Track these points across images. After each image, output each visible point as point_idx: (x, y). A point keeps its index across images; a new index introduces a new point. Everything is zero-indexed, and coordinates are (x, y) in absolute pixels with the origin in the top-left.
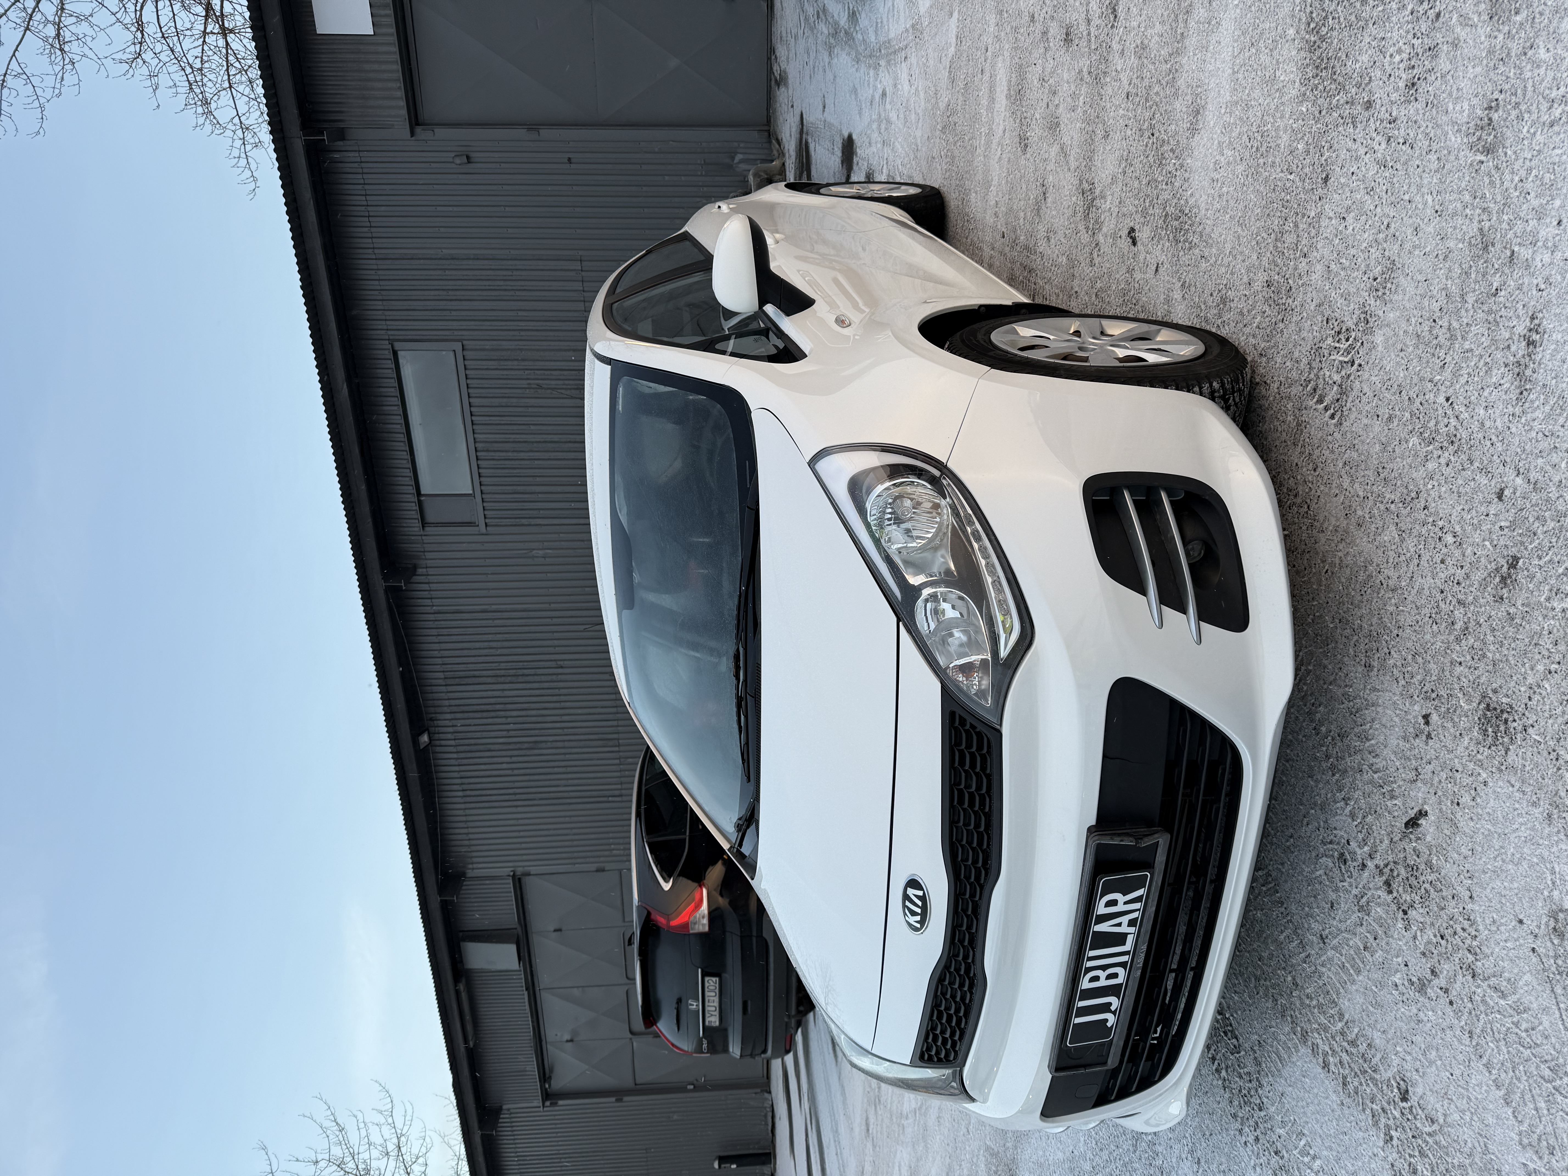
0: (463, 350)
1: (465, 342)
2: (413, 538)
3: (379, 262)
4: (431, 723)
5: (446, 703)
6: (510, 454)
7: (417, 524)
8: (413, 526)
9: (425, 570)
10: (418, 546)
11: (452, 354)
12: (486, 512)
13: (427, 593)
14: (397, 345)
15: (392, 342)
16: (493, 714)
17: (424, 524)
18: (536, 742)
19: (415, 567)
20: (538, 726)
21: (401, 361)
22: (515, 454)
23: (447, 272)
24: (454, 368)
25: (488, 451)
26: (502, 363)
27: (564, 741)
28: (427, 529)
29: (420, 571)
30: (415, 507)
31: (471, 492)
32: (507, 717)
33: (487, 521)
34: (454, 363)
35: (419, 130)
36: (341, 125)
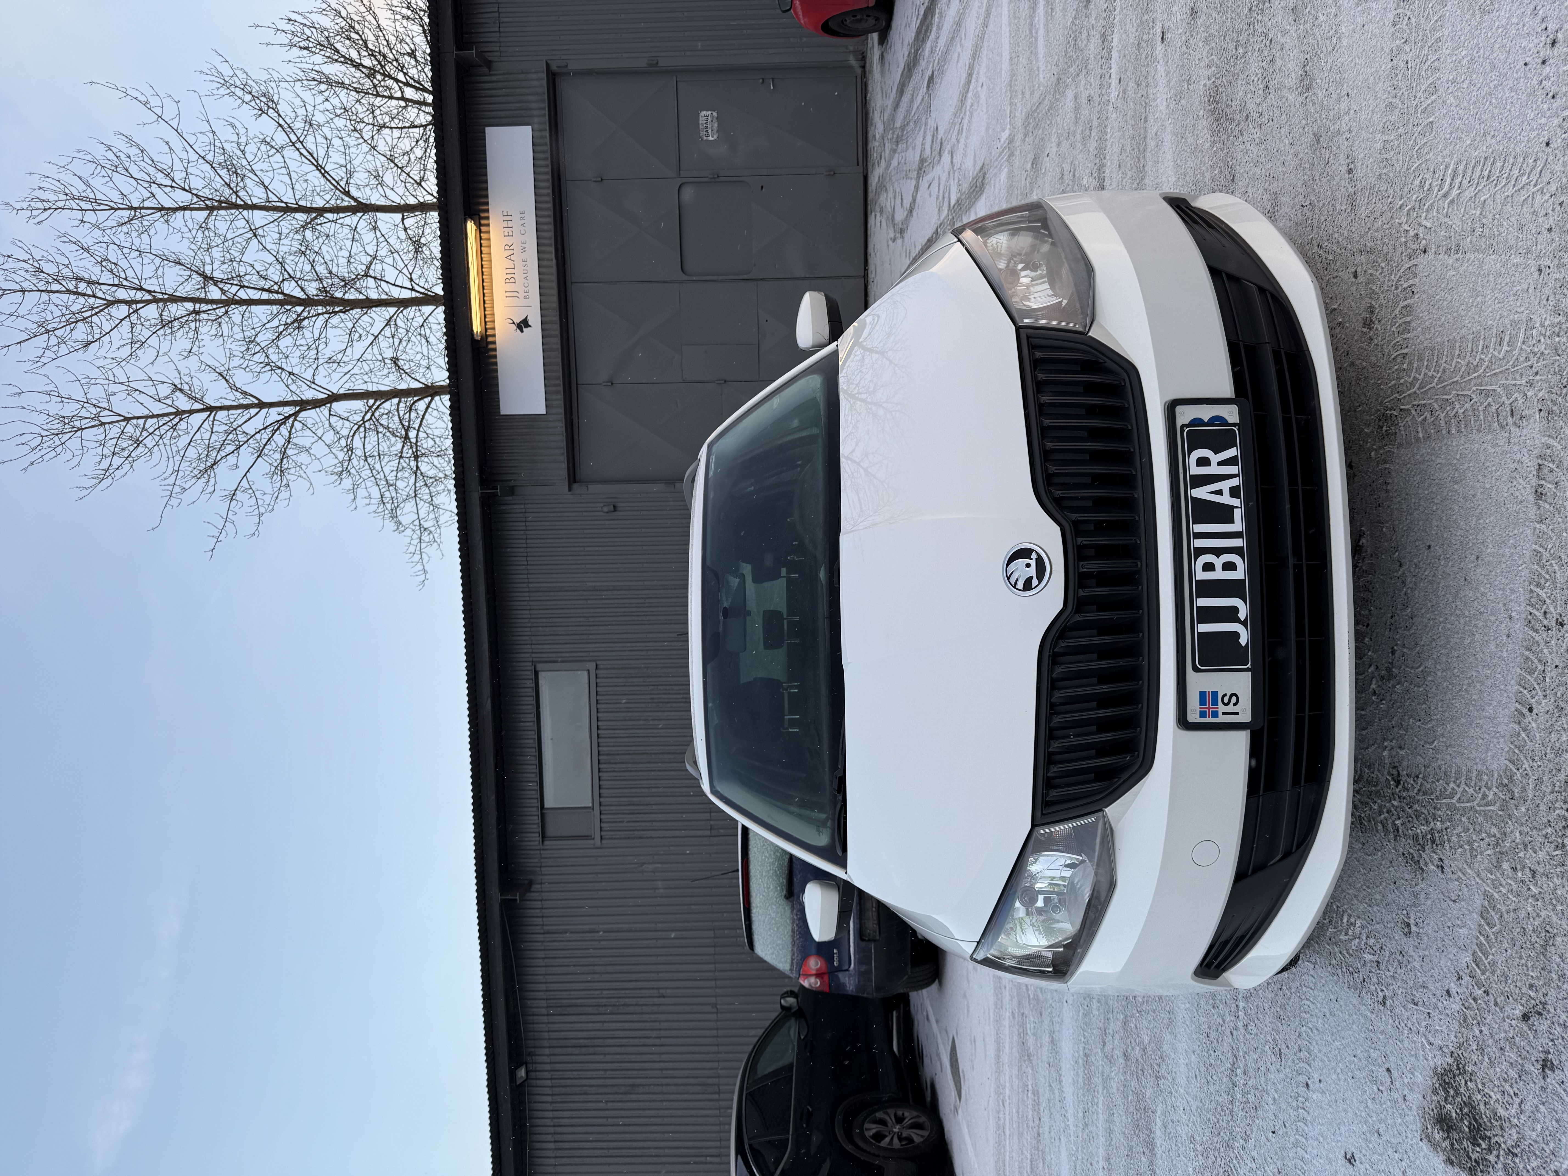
0: (596, 668)
1: (598, 663)
2: (532, 852)
3: (531, 594)
4: (529, 1059)
5: (546, 1035)
6: (629, 766)
7: (537, 838)
8: (532, 839)
9: (539, 886)
10: (536, 860)
11: (586, 673)
12: (603, 825)
13: (538, 911)
14: (539, 667)
15: (534, 664)
16: (591, 1050)
17: (544, 837)
18: (633, 1085)
19: (531, 883)
20: (637, 1065)
21: (540, 682)
22: (635, 766)
23: (589, 602)
24: (587, 686)
25: (610, 763)
26: (630, 680)
27: (662, 1085)
28: (546, 843)
29: (536, 887)
30: (537, 820)
31: (590, 805)
32: (605, 1054)
33: (603, 833)
34: (587, 681)
35: (575, 486)
36: (512, 483)
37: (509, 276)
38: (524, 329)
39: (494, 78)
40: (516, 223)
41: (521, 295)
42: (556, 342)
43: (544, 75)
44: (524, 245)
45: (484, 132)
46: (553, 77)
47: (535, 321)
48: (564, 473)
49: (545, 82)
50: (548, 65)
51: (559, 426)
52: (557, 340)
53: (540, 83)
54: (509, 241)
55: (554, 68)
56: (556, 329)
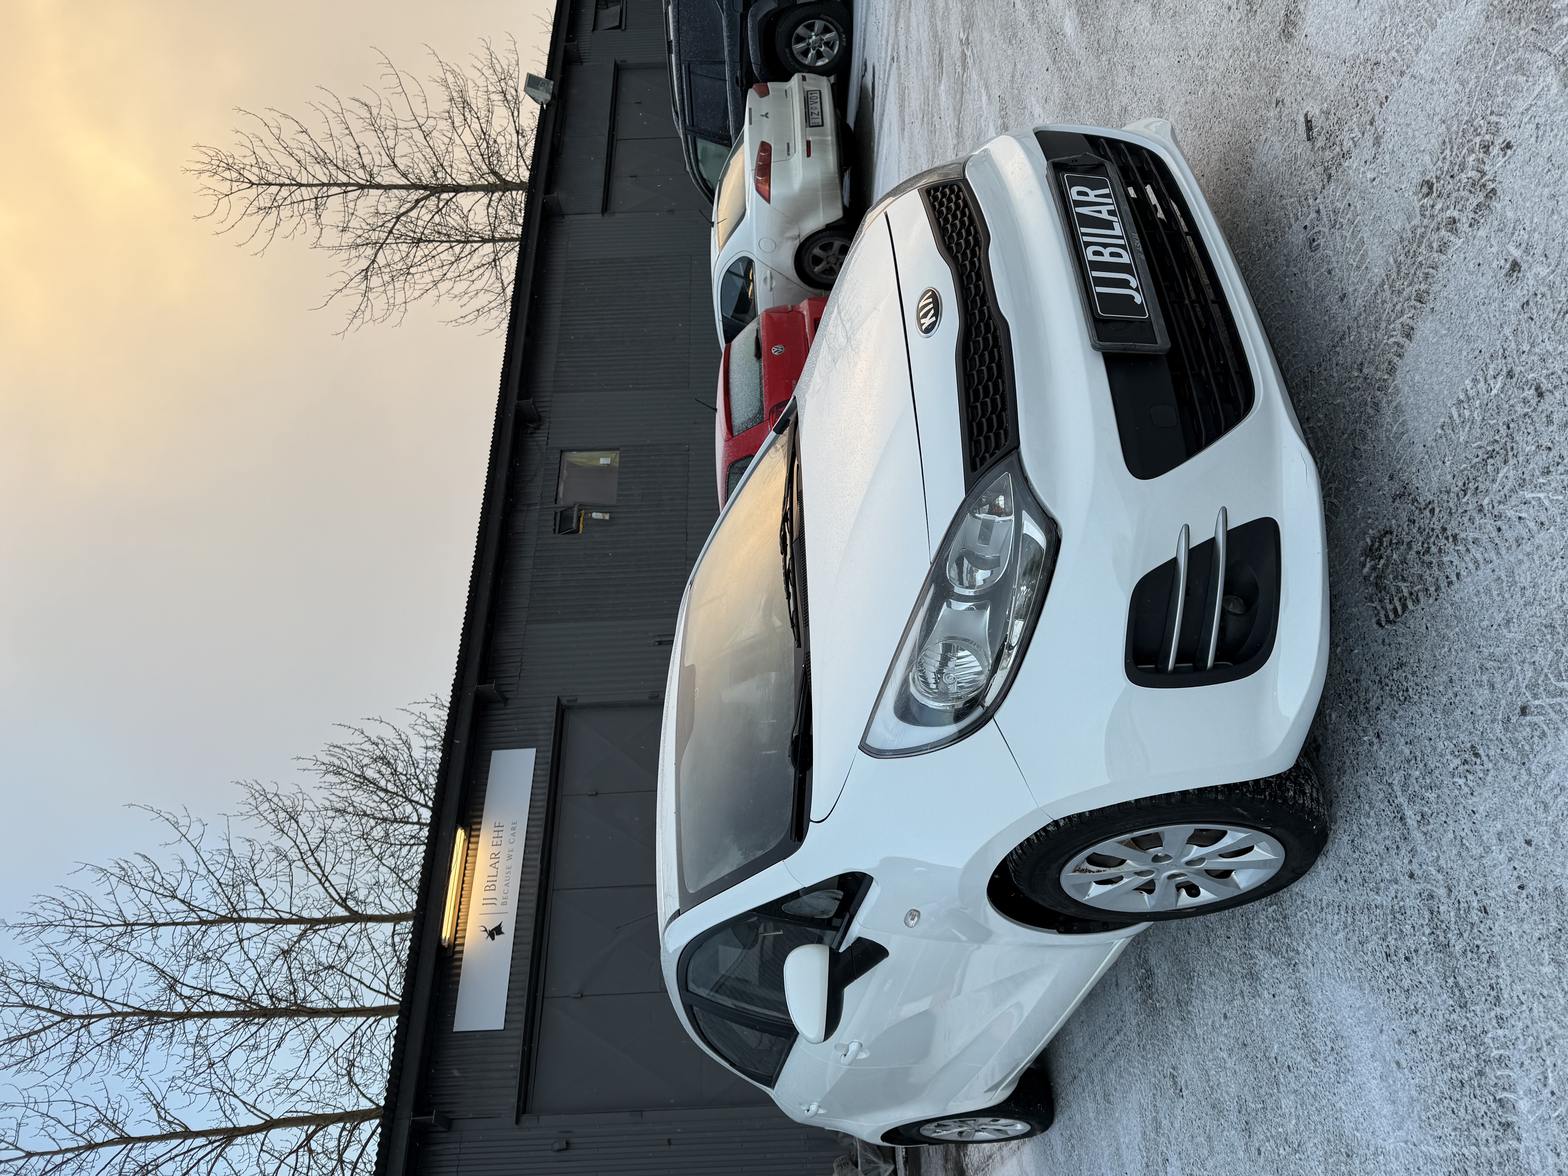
35: (524, 1118)
36: (451, 1116)
37: (489, 884)
38: (496, 937)
39: (508, 711)
40: (506, 834)
41: (498, 902)
42: (527, 949)
43: (555, 708)
44: (511, 853)
45: (490, 755)
46: (562, 712)
47: (509, 930)
48: (514, 1100)
49: (554, 713)
50: (559, 700)
51: (517, 1045)
52: (529, 947)
53: (549, 714)
54: (496, 850)
55: (564, 702)
56: (529, 936)
